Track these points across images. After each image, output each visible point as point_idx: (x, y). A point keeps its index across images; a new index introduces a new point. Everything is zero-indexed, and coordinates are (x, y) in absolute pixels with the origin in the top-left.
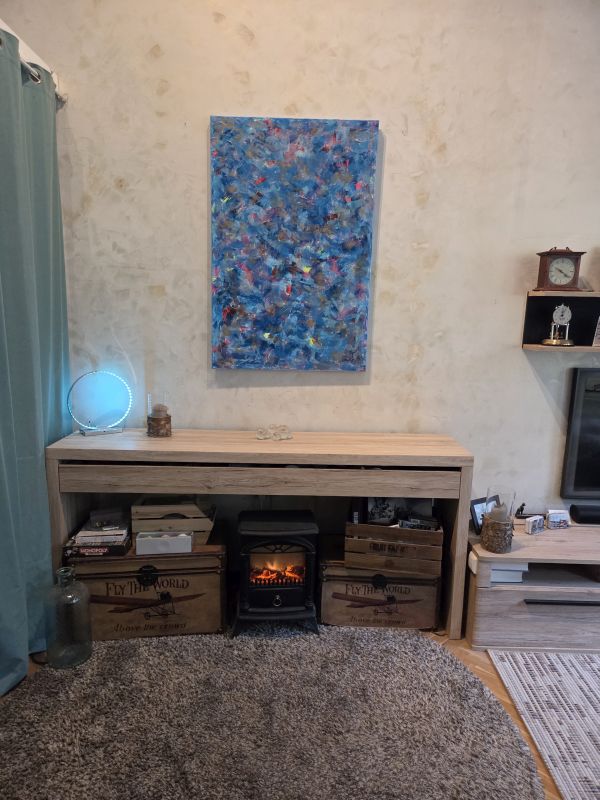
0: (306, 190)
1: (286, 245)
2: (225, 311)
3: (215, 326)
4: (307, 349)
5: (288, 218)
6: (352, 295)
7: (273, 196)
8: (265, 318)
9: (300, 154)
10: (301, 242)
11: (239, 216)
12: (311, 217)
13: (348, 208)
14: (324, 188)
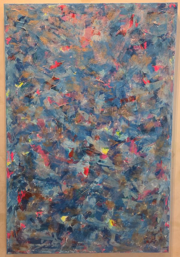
0: (103, 73)
1: (83, 127)
2: (20, 195)
3: (10, 210)
4: (106, 232)
5: (84, 101)
6: (152, 176)
7: (69, 80)
8: (63, 201)
9: (96, 38)
10: (99, 124)
11: (34, 101)
12: (108, 100)
13: (147, 90)
14: (121, 71)
